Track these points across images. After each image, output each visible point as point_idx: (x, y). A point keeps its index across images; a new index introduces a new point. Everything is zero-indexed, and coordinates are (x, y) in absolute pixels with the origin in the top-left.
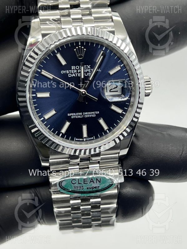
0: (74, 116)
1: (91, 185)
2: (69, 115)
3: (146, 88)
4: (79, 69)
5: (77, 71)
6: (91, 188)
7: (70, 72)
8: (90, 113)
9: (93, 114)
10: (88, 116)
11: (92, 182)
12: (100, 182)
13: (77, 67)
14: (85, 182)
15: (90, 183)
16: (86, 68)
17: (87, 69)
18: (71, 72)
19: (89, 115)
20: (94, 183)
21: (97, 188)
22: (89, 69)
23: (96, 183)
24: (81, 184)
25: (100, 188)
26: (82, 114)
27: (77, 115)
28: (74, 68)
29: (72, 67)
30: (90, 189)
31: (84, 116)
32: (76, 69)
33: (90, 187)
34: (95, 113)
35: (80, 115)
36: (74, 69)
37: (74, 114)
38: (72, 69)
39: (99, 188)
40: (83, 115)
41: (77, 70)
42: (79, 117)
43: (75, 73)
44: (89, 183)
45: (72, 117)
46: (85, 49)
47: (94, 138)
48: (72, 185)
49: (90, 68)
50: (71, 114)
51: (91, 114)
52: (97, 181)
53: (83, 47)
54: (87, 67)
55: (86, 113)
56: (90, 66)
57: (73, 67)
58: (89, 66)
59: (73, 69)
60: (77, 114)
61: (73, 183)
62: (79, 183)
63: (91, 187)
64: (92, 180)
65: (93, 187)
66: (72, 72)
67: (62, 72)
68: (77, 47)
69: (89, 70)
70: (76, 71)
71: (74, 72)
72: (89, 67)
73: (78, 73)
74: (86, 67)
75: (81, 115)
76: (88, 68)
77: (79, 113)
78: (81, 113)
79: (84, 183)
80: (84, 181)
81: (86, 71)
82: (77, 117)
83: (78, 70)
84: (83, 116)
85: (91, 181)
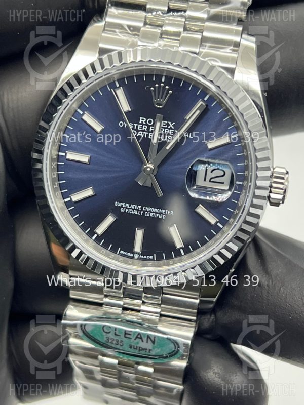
0: (126, 208)
1: (138, 343)
2: (116, 204)
3: (273, 190)
4: (153, 125)
5: (148, 129)
6: (136, 349)
7: (135, 128)
8: (155, 210)
9: (161, 213)
10: (151, 215)
11: (139, 338)
12: (153, 342)
13: (150, 122)
14: (127, 336)
15: (135, 339)
16: (166, 126)
17: (167, 128)
18: (137, 126)
19: (153, 212)
20: (143, 341)
21: (148, 351)
22: (171, 128)
23: (147, 342)
24: (120, 336)
25: (153, 353)
26: (142, 208)
27: (131, 208)
28: (144, 121)
29: (141, 118)
30: (134, 348)
31: (144, 213)
32: (147, 124)
33: (135, 345)
34: (165, 212)
35: (136, 210)
36: (144, 123)
37: (127, 205)
38: (140, 122)
39: (151, 351)
40: (142, 210)
41: (149, 126)
42: (135, 212)
43: (144, 131)
44: (133, 338)
45: (123, 210)
46: (170, 92)
47: (153, 257)
48: (104, 334)
49: (173, 127)
50: (121, 204)
51: (157, 213)
52: (149, 340)
53: (167, 87)
54: (168, 125)
55: (149, 209)
56: (174, 123)
57: (142, 120)
58: (172, 123)
59: (142, 122)
60: (132, 206)
61: (106, 330)
62: (116, 334)
63: (137, 347)
64: (139, 336)
65: (140, 347)
66: (139, 129)
67: (121, 124)
68: (157, 85)
69: (170, 132)
70: (145, 128)
71: (142, 128)
72: (171, 125)
73: (149, 132)
74: (166, 124)
75: (138, 210)
76: (169, 127)
77: (136, 206)
78: (140, 207)
79: (125, 337)
80: (125, 334)
81: (165, 132)
82: (131, 211)
83: (151, 127)
84: (142, 212)
85: (137, 337)
